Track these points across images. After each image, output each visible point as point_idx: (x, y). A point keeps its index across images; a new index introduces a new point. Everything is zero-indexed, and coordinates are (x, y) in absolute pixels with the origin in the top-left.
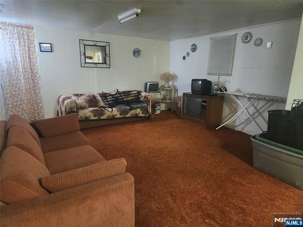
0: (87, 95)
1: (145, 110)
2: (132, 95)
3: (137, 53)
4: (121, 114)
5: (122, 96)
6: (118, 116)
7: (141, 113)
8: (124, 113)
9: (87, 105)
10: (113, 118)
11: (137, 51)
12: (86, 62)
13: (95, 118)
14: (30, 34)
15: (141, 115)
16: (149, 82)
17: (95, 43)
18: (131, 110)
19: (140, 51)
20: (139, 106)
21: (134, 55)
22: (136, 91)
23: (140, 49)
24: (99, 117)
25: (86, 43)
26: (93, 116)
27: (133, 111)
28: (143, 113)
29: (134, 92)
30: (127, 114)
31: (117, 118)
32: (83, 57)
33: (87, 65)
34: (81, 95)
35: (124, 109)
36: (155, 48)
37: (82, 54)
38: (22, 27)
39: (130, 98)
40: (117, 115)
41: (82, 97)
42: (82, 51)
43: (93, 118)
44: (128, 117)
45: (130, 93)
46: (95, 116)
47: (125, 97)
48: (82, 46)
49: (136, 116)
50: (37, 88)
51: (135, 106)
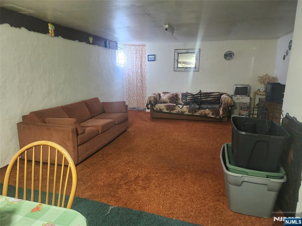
0: (172, 93)
1: (216, 112)
2: (212, 96)
3: (229, 56)
4: (189, 112)
5: (202, 96)
6: (187, 113)
7: (210, 114)
8: (192, 111)
9: (169, 101)
10: (182, 114)
11: (229, 54)
12: (178, 67)
13: (167, 111)
14: (143, 50)
15: (210, 115)
16: (235, 85)
17: (187, 51)
18: (199, 109)
19: (233, 54)
20: (209, 106)
21: (225, 58)
22: (218, 93)
23: (233, 51)
24: (170, 111)
25: (179, 51)
26: (165, 110)
27: (202, 111)
28: (213, 114)
29: (215, 94)
30: (195, 112)
31: (185, 115)
32: (176, 63)
33: (178, 69)
34: (168, 93)
35: (193, 108)
36: (254, 48)
37: (176, 60)
38: (139, 46)
39: (208, 99)
40: (185, 112)
41: (167, 95)
42: (176, 58)
43: (165, 111)
44: (197, 116)
45: (211, 94)
46: (167, 109)
47: (204, 97)
48: (176, 54)
49: (205, 116)
50: (144, 86)
51: (205, 106)
